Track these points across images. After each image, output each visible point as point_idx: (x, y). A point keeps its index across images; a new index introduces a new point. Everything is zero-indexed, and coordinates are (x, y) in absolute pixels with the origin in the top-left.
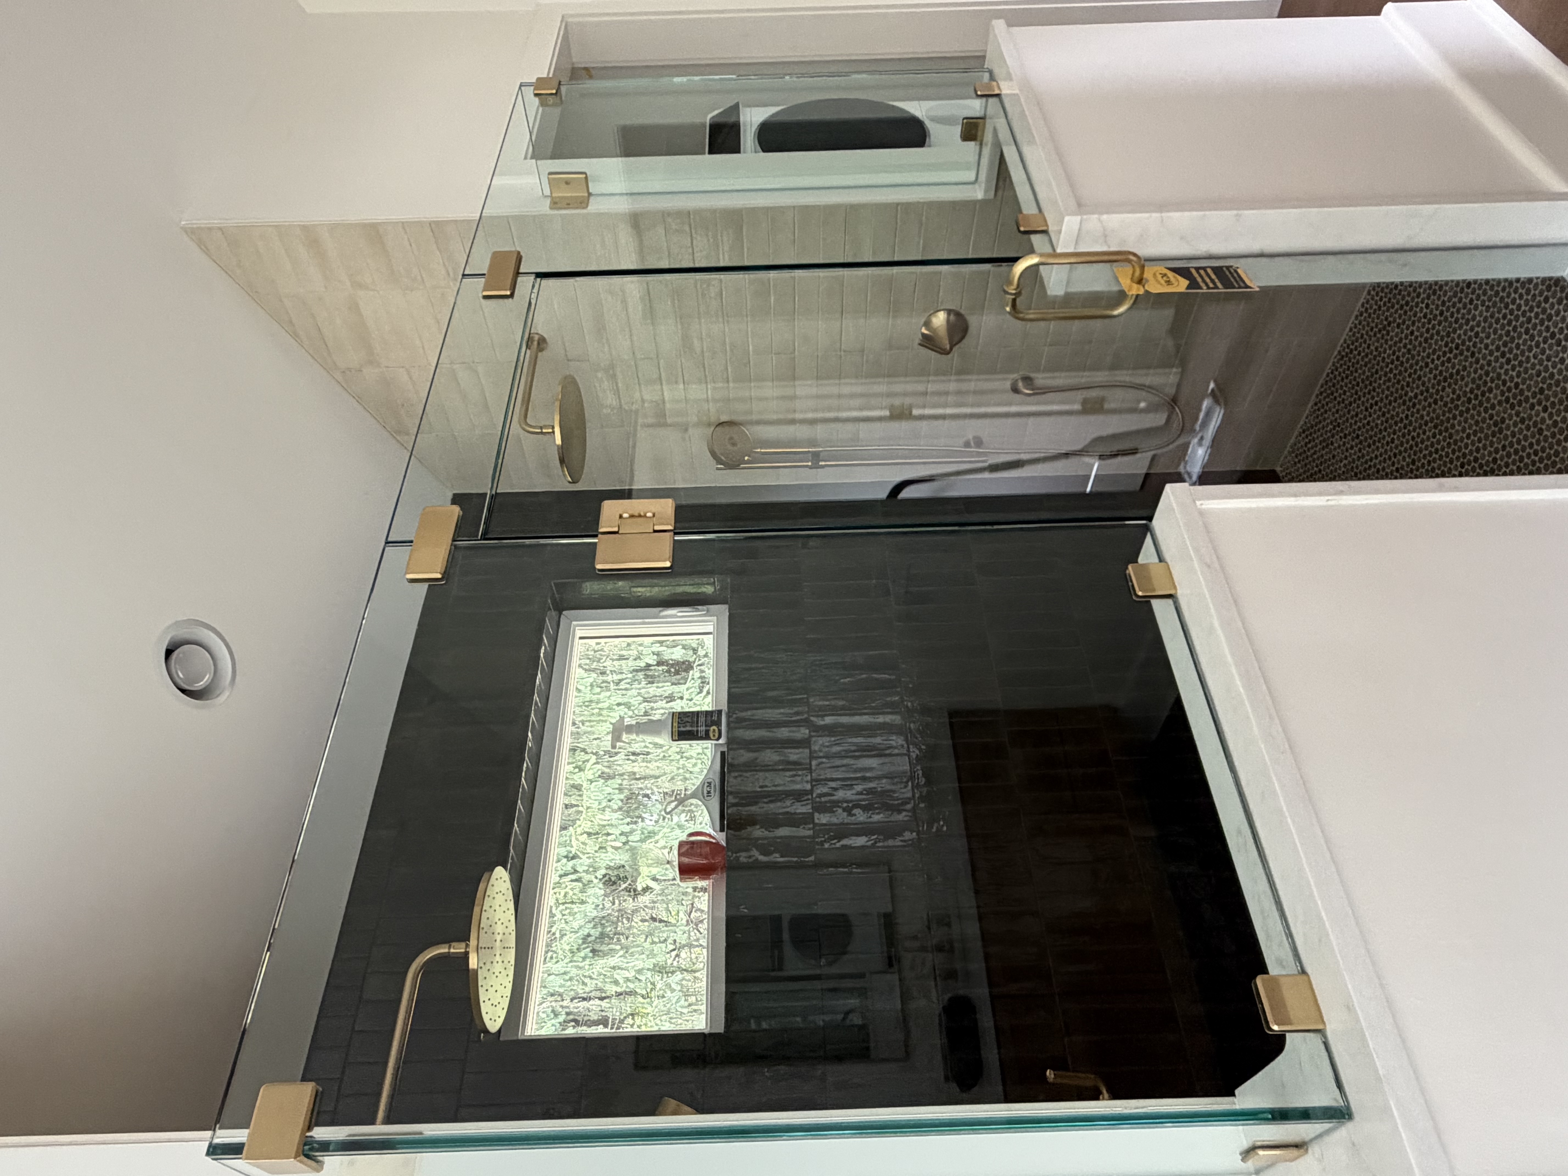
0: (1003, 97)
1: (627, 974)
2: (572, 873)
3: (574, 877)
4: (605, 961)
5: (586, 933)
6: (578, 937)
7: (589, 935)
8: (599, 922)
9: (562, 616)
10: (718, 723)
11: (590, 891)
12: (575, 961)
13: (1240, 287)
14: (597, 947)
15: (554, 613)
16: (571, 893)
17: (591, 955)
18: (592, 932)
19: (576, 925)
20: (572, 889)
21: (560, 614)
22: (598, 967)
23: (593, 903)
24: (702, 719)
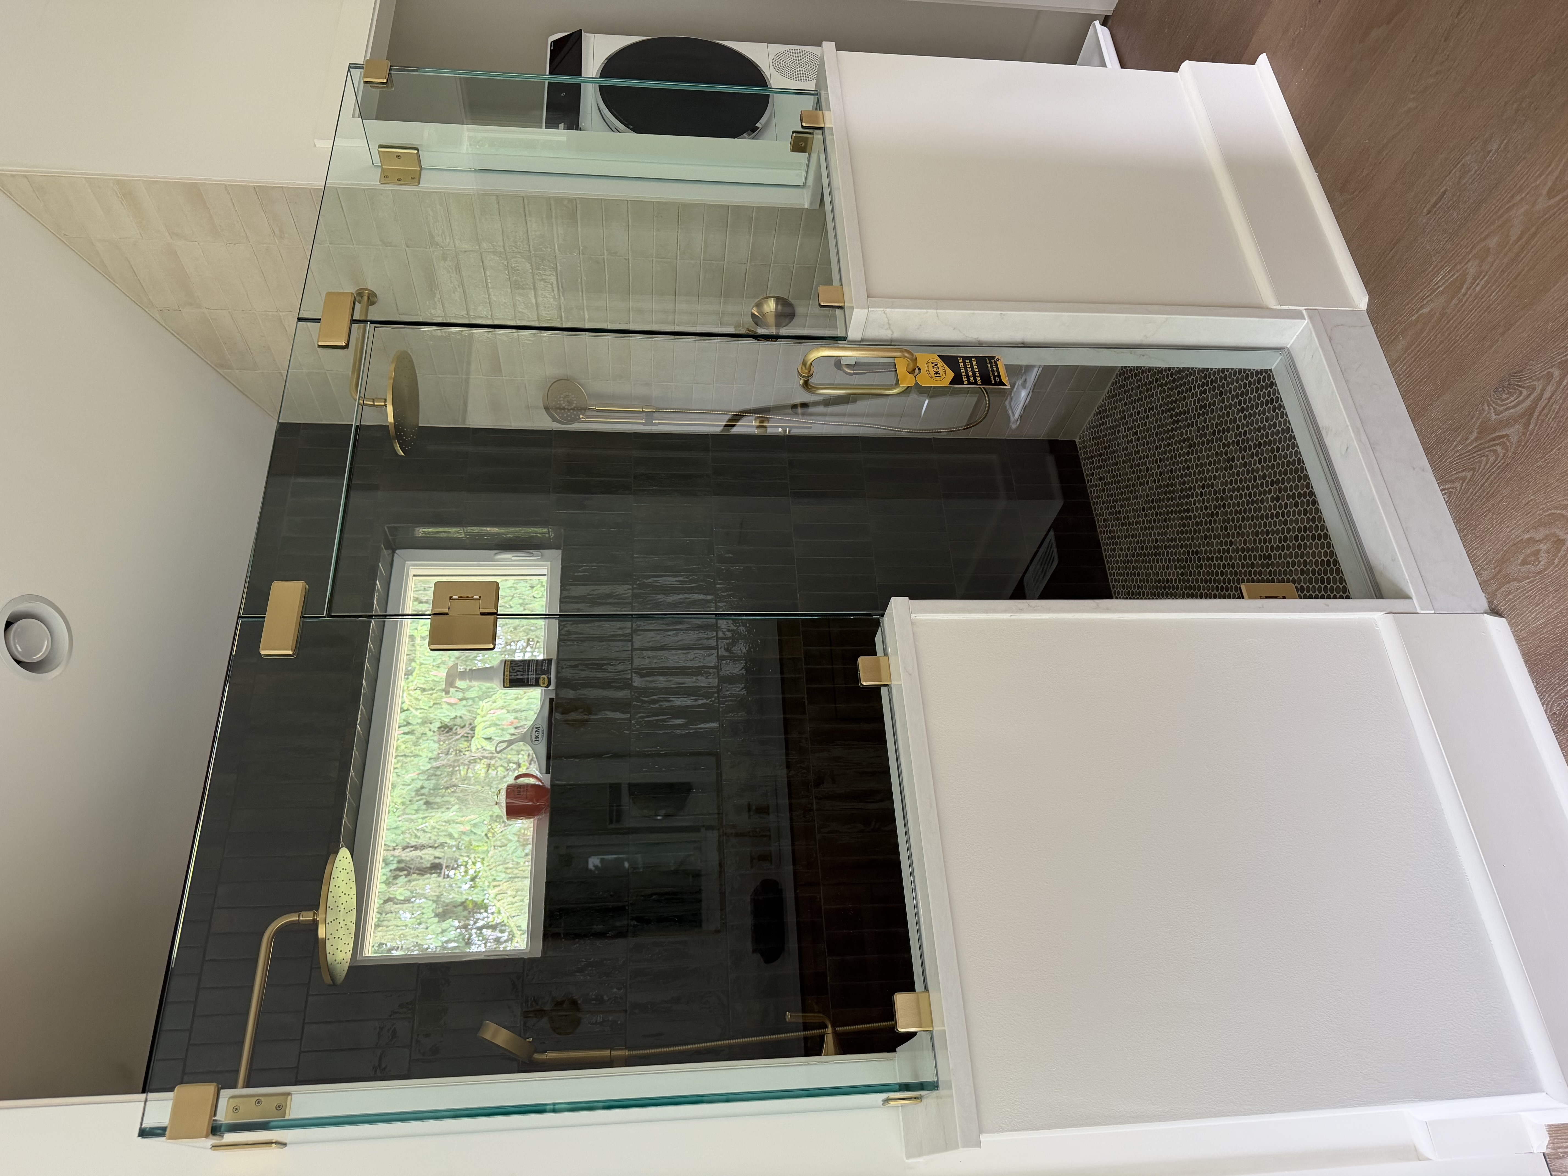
0: (826, 131)
1: (461, 828)
2: (405, 726)
3: (406, 729)
4: (439, 814)
5: (419, 786)
6: (411, 790)
7: (422, 787)
8: (433, 773)
9: (395, 554)
10: (548, 672)
11: (424, 745)
12: (407, 814)
13: (996, 384)
14: (431, 799)
15: (386, 553)
16: (403, 746)
17: (424, 807)
18: (426, 784)
19: (408, 778)
20: (404, 742)
21: (394, 552)
22: (432, 821)
23: (427, 757)
24: (533, 668)
